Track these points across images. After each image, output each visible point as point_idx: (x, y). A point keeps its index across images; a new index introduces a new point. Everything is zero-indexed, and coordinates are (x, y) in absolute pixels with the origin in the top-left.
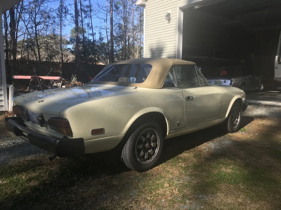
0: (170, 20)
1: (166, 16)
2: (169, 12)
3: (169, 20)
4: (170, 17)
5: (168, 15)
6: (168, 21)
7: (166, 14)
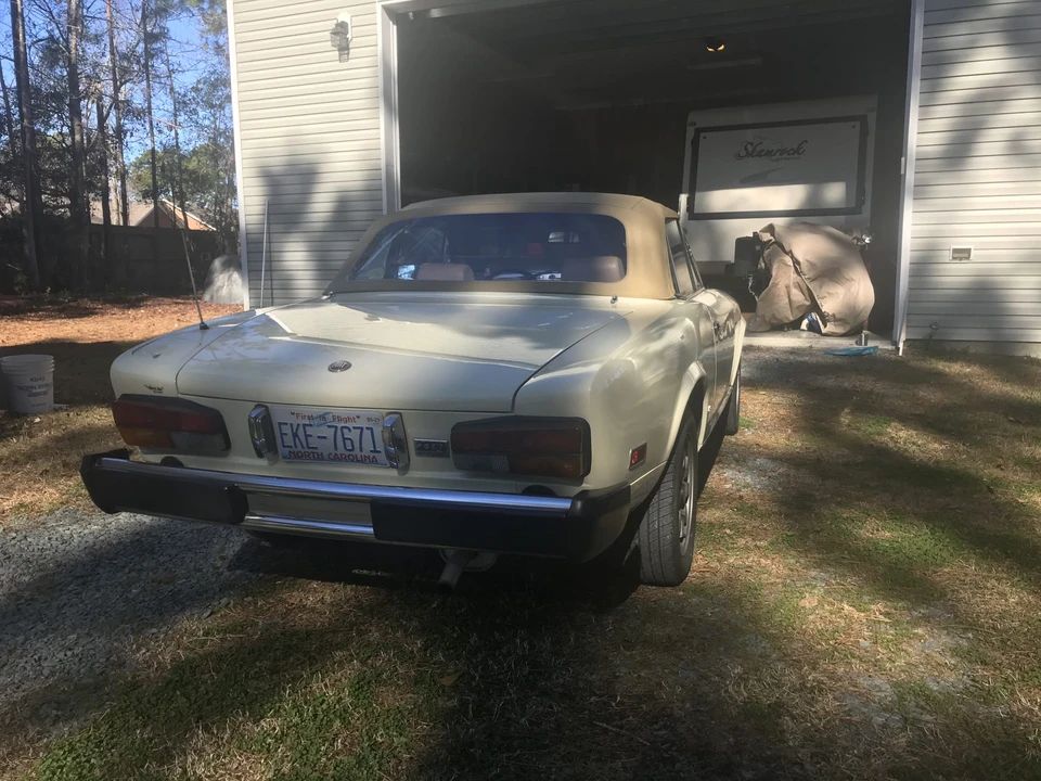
0: (348, 49)
1: (335, 33)
2: (344, 16)
3: (344, 49)
4: (349, 36)
5: (341, 30)
6: (337, 53)
7: (331, 25)
